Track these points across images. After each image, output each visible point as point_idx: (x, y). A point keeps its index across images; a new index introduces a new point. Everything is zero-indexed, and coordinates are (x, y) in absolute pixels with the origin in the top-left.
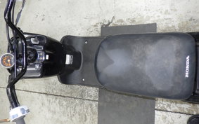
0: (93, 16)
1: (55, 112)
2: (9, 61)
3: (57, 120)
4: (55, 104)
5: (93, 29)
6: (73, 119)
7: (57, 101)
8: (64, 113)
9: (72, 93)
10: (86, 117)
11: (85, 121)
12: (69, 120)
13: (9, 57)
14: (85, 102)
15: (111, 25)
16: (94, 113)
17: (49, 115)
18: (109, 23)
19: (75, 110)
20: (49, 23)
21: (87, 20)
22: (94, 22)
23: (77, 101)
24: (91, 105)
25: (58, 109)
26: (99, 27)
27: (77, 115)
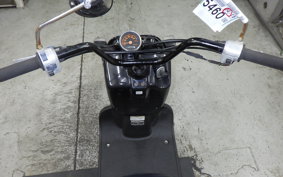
0: (204, 142)
1: (54, 103)
2: (130, 42)
3: (41, 108)
4: (66, 102)
5: (186, 144)
6: (46, 132)
7: (70, 104)
8: (54, 117)
9: (85, 124)
10: (48, 152)
11: (43, 152)
12: (44, 126)
13: (136, 42)
14: (73, 148)
15: (197, 173)
16: (55, 165)
17: (49, 95)
18: (199, 170)
19: (59, 132)
20: (182, 78)
21: (196, 133)
22: (195, 144)
23: (72, 135)
24: (68, 158)
25: (59, 106)
26: (190, 154)
27: (52, 137)
